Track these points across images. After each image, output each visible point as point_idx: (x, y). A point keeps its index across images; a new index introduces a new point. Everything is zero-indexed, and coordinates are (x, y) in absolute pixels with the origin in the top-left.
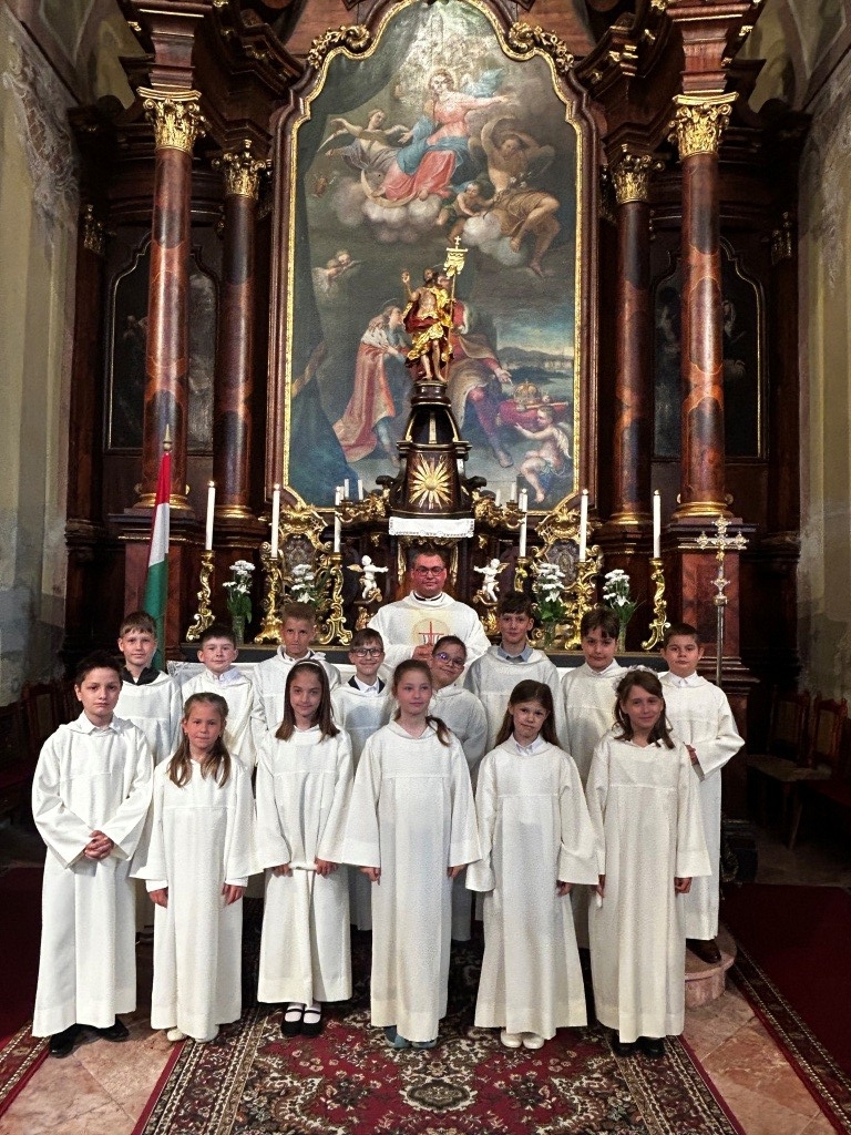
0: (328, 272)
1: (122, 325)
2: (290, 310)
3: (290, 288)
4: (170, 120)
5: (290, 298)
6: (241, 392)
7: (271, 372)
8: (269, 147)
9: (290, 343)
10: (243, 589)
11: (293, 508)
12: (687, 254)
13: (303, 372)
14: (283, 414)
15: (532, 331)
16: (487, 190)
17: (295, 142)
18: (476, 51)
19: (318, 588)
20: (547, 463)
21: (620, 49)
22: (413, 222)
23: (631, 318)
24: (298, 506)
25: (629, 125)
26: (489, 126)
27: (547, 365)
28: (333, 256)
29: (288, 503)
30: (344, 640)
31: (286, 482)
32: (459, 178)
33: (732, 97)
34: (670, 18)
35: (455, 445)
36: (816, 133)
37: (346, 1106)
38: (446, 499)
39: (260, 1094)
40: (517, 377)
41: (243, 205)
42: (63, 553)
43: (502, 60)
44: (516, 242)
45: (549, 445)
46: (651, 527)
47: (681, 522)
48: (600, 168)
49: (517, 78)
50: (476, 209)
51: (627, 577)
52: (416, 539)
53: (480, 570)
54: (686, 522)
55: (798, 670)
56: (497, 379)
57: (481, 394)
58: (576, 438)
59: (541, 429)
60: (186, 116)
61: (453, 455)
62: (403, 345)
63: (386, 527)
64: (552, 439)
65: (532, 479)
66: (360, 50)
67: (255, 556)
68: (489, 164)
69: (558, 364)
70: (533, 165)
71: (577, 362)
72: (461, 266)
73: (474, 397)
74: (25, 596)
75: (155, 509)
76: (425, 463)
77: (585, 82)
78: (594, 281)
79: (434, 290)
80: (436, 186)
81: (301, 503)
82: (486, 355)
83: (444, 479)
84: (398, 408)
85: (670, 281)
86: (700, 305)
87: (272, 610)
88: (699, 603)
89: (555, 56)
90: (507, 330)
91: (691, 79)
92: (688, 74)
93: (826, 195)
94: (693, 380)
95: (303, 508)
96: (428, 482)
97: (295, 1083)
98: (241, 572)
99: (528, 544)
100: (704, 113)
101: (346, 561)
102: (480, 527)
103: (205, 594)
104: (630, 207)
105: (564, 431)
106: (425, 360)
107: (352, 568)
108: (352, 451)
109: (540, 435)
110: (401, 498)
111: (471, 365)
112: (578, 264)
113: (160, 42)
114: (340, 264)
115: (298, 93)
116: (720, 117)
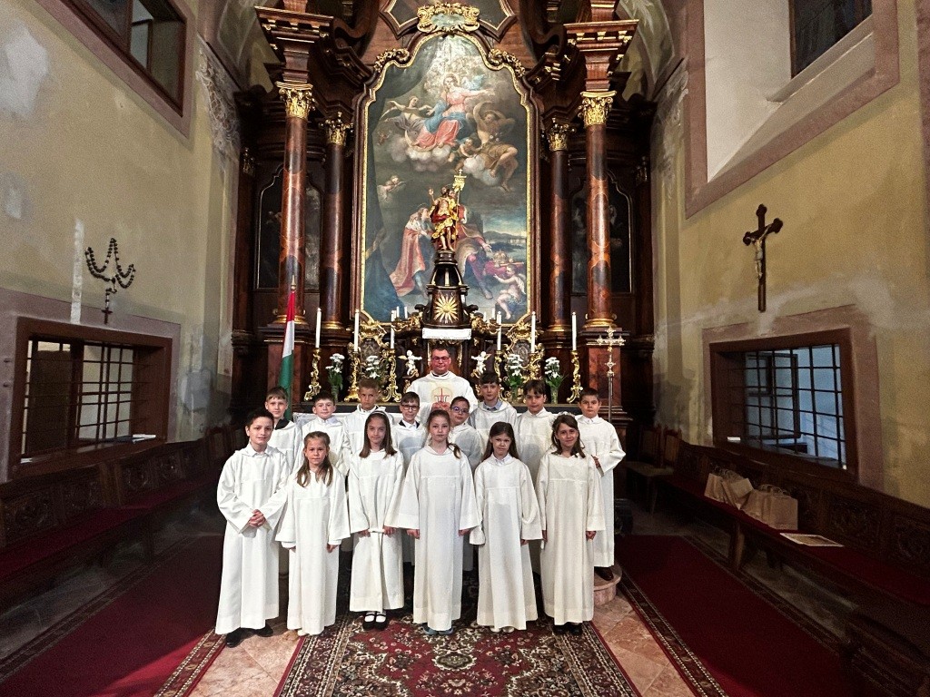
0: (386, 188)
1: (266, 217)
2: (364, 210)
3: (365, 197)
4: (295, 100)
5: (365, 202)
6: (336, 257)
7: (353, 245)
8: (351, 116)
9: (364, 229)
10: (338, 370)
11: (366, 323)
12: (590, 179)
13: (372, 245)
14: (361, 269)
15: (504, 223)
16: (477, 143)
17: (367, 114)
18: (470, 64)
19: (381, 369)
20: (512, 297)
21: (551, 65)
22: (435, 160)
23: (559, 215)
24: (369, 322)
25: (557, 107)
26: (477, 107)
27: (511, 241)
28: (389, 179)
29: (363, 320)
30: (397, 399)
31: (362, 308)
32: (461, 136)
33: (613, 93)
34: (578, 49)
35: (460, 287)
36: (659, 114)
37: (401, 669)
38: (455, 317)
39: (351, 664)
40: (495, 248)
41: (337, 149)
42: (230, 349)
43: (485, 69)
44: (493, 172)
45: (513, 287)
46: (571, 333)
47: (588, 330)
48: (540, 131)
49: (493, 80)
50: (471, 153)
51: (558, 361)
52: (438, 341)
53: (475, 358)
54: (592, 330)
55: (654, 413)
56: (483, 249)
57: (474, 258)
58: (529, 283)
59: (509, 278)
60: (304, 99)
61: (459, 293)
62: (430, 230)
63: (421, 334)
64: (515, 283)
65: (504, 306)
66: (404, 63)
67: (344, 351)
68: (478, 127)
69: (518, 241)
70: (503, 129)
71: (529, 240)
72: (462, 186)
73: (471, 259)
74: (207, 375)
75: (286, 324)
76: (443, 297)
77: (531, 83)
78: (537, 194)
79: (447, 199)
80: (448, 140)
81: (371, 320)
82: (477, 235)
83: (455, 305)
84: (427, 266)
85: (581, 194)
86: (597, 208)
87: (355, 382)
88: (599, 377)
89: (514, 68)
90: (489, 221)
91: (590, 83)
92: (589, 80)
93: (666, 147)
94: (594, 250)
95: (372, 323)
96: (445, 308)
97: (372, 657)
98: (336, 360)
99: (502, 343)
100: (598, 102)
101: (397, 354)
102: (475, 334)
103: (315, 373)
104: (557, 153)
105: (522, 279)
106: (443, 239)
107: (401, 357)
108: (401, 290)
109: (508, 281)
110: (430, 318)
111: (468, 241)
112: (529, 184)
113: (289, 56)
114: (393, 184)
115: (368, 86)
116: (606, 104)
